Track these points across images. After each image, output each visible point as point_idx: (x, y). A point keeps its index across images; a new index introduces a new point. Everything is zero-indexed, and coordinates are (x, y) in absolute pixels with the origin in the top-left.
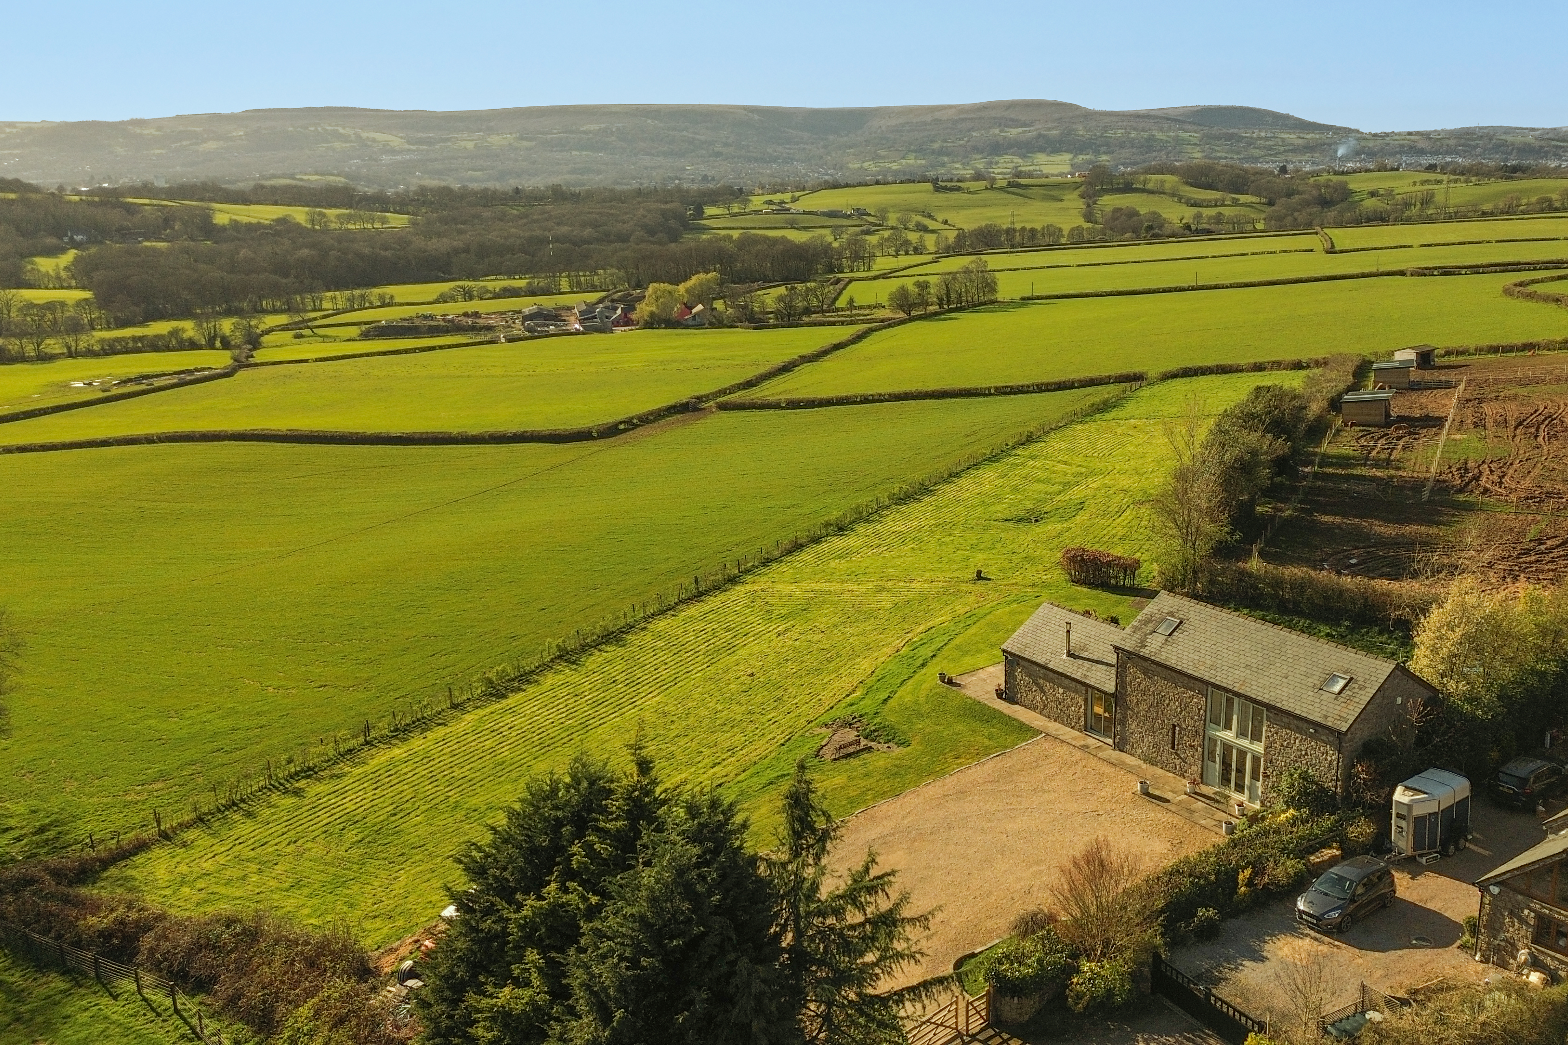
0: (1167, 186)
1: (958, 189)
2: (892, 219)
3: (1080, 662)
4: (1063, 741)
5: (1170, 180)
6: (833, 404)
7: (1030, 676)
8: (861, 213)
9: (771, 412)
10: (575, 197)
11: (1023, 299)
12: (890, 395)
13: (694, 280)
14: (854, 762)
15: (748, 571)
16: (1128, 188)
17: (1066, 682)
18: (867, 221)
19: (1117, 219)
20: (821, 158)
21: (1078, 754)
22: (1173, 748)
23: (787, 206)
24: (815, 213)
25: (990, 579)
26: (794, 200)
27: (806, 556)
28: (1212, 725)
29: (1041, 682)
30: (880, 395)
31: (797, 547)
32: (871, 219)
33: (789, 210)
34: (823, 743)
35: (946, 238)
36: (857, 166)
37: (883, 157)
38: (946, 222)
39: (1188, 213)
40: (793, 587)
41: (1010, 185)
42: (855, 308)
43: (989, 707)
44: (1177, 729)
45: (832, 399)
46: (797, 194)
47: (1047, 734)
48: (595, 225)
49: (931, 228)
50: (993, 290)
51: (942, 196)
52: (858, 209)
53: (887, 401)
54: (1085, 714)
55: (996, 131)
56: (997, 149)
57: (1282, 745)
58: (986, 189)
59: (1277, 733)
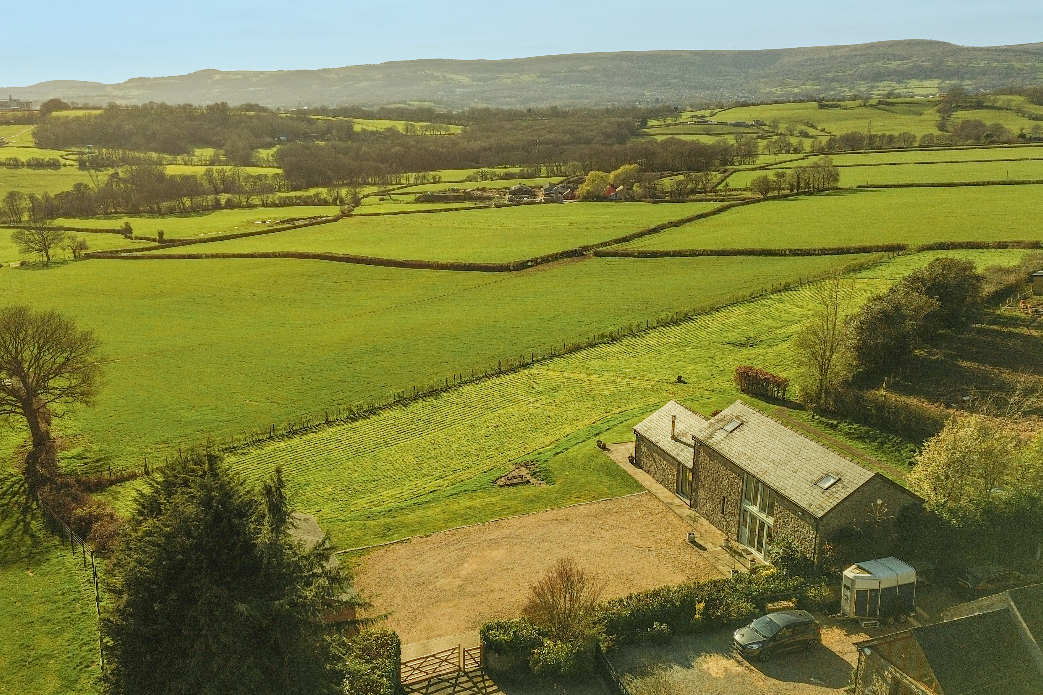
1: (838, 106)
2: (782, 129)
3: (679, 444)
5: (1018, 100)
6: (670, 256)
7: (648, 449)
8: (759, 123)
9: (627, 259)
10: (565, 114)
11: (860, 187)
12: (711, 251)
13: (621, 169)
15: (538, 361)
16: (979, 105)
17: (668, 457)
18: (763, 129)
19: (964, 129)
20: (741, 85)
21: (663, 508)
22: (723, 513)
23: (706, 119)
24: (726, 124)
25: (686, 383)
26: (712, 115)
27: (579, 355)
28: (745, 501)
29: (654, 455)
30: (704, 251)
31: (578, 348)
32: (766, 128)
33: (707, 121)
34: (505, 474)
35: (821, 141)
36: (767, 91)
37: (788, 84)
38: (823, 130)
40: (557, 374)
41: (880, 103)
42: (730, 190)
43: (620, 468)
44: (726, 500)
45: (670, 252)
46: (715, 111)
47: (649, 492)
48: (573, 133)
49: (811, 134)
50: (836, 180)
51: (825, 112)
52: (758, 121)
53: (708, 255)
54: (677, 481)
55: (880, 64)
56: (878, 76)
57: (784, 522)
58: (860, 106)
59: (781, 512)
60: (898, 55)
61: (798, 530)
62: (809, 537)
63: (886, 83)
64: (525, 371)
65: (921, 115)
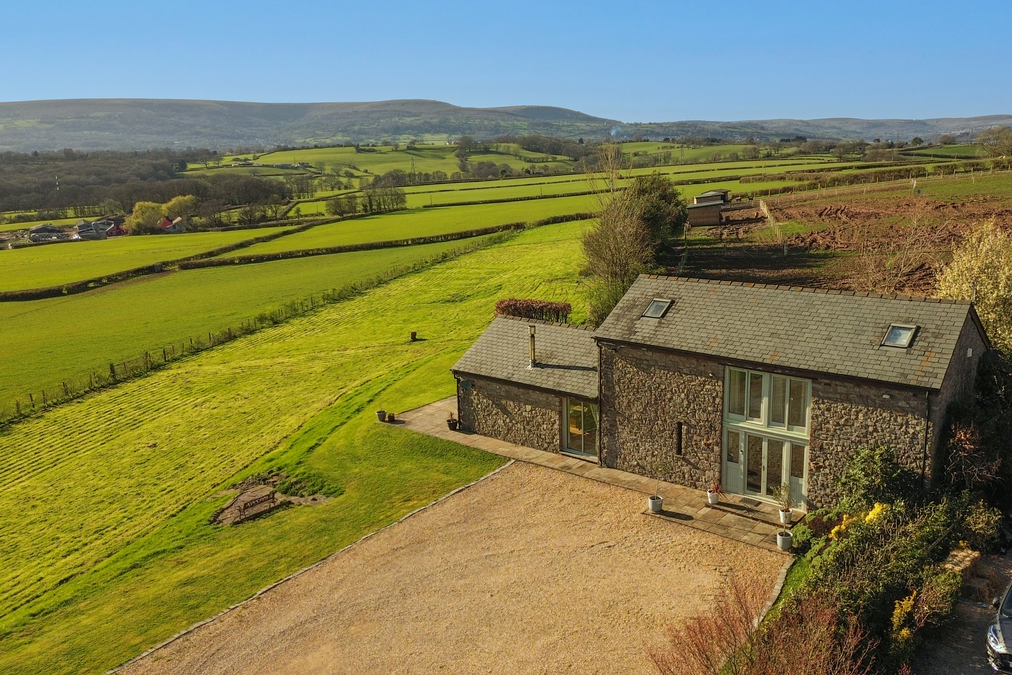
0: (511, 150)
1: (373, 151)
2: (328, 170)
3: (549, 370)
4: (538, 465)
5: (513, 146)
6: (279, 259)
7: (488, 397)
8: (305, 166)
9: (227, 267)
10: (83, 157)
11: (425, 207)
12: (327, 249)
13: (174, 201)
14: (263, 523)
16: (487, 151)
17: (535, 395)
18: (310, 171)
19: (482, 169)
20: (275, 136)
21: (560, 477)
22: (679, 452)
23: (250, 162)
24: (272, 166)
25: (425, 340)
26: (256, 158)
27: (239, 344)
28: (732, 415)
29: (504, 402)
30: (318, 250)
31: (230, 337)
32: (312, 170)
33: (252, 164)
34: (225, 506)
35: (367, 180)
36: (301, 141)
37: (320, 135)
38: (366, 171)
39: (527, 166)
40: (220, 367)
41: (409, 148)
42: (302, 216)
43: (441, 440)
44: (684, 427)
45: (278, 255)
46: (258, 155)
47: (517, 460)
48: (98, 174)
49: (356, 175)
50: (403, 201)
51: (363, 156)
52: (303, 163)
54: (560, 430)
55: (397, 119)
56: (398, 130)
57: (838, 424)
58: (393, 151)
59: (829, 410)
60: (410, 113)
61: (876, 430)
62: (906, 433)
63: (405, 136)
64: (160, 374)
65: (444, 158)
